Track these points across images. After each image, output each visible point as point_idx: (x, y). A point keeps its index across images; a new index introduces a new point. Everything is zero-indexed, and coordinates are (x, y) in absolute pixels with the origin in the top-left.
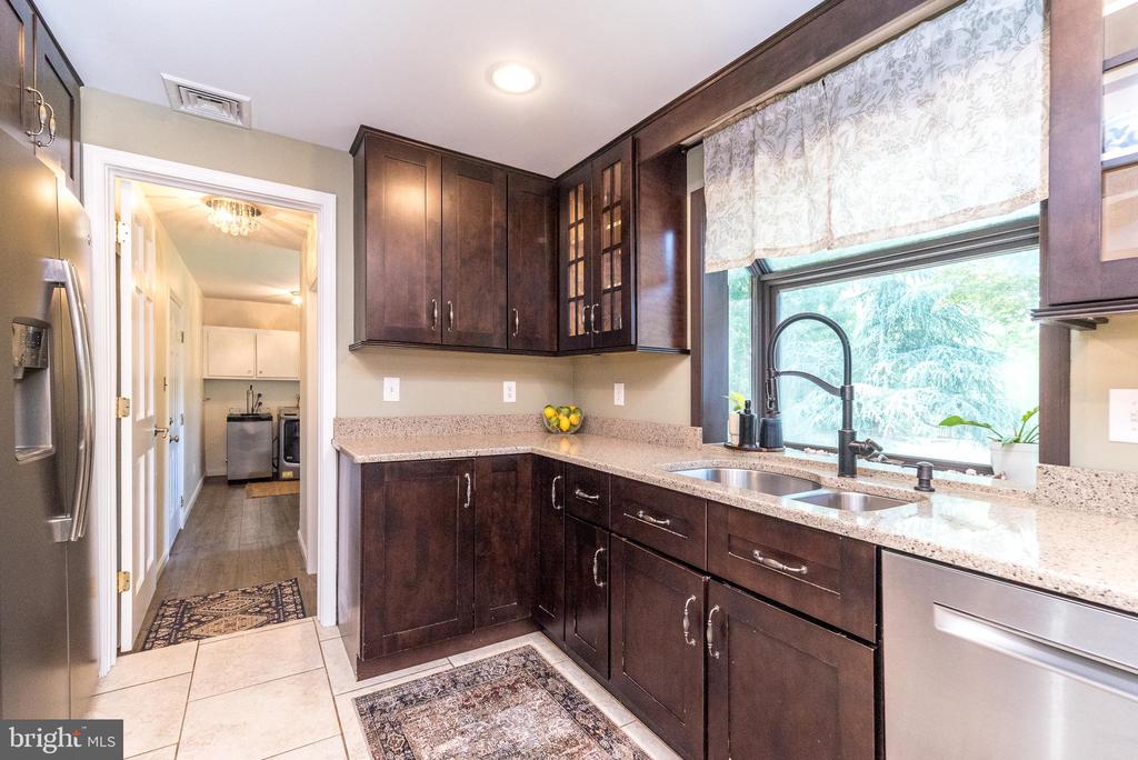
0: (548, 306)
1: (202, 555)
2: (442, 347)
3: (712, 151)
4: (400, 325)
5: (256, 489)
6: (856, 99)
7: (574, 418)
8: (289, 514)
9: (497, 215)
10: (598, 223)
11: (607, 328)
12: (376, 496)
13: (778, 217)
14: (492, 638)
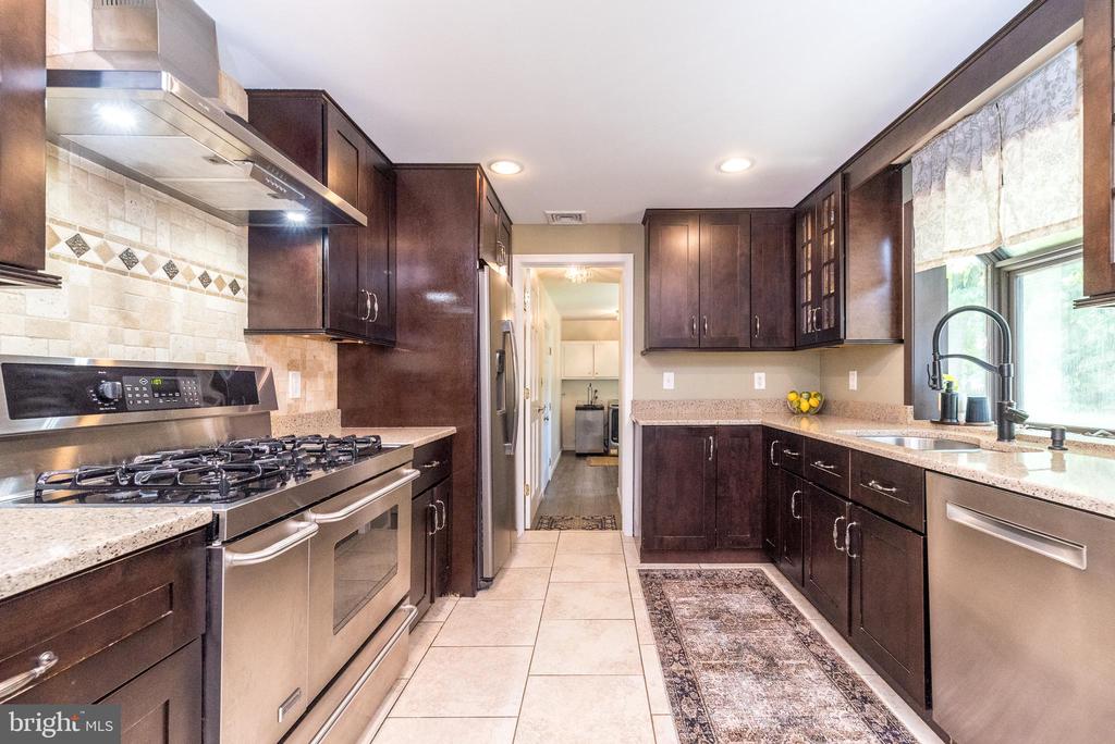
0: (787, 312)
1: (561, 496)
2: (700, 349)
3: (919, 167)
4: (670, 336)
5: (593, 461)
6: (1021, 118)
7: (814, 402)
8: (613, 477)
9: (742, 246)
10: (820, 241)
11: (826, 327)
12: (651, 447)
13: (964, 222)
14: (732, 559)
